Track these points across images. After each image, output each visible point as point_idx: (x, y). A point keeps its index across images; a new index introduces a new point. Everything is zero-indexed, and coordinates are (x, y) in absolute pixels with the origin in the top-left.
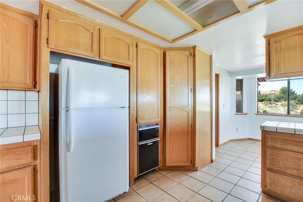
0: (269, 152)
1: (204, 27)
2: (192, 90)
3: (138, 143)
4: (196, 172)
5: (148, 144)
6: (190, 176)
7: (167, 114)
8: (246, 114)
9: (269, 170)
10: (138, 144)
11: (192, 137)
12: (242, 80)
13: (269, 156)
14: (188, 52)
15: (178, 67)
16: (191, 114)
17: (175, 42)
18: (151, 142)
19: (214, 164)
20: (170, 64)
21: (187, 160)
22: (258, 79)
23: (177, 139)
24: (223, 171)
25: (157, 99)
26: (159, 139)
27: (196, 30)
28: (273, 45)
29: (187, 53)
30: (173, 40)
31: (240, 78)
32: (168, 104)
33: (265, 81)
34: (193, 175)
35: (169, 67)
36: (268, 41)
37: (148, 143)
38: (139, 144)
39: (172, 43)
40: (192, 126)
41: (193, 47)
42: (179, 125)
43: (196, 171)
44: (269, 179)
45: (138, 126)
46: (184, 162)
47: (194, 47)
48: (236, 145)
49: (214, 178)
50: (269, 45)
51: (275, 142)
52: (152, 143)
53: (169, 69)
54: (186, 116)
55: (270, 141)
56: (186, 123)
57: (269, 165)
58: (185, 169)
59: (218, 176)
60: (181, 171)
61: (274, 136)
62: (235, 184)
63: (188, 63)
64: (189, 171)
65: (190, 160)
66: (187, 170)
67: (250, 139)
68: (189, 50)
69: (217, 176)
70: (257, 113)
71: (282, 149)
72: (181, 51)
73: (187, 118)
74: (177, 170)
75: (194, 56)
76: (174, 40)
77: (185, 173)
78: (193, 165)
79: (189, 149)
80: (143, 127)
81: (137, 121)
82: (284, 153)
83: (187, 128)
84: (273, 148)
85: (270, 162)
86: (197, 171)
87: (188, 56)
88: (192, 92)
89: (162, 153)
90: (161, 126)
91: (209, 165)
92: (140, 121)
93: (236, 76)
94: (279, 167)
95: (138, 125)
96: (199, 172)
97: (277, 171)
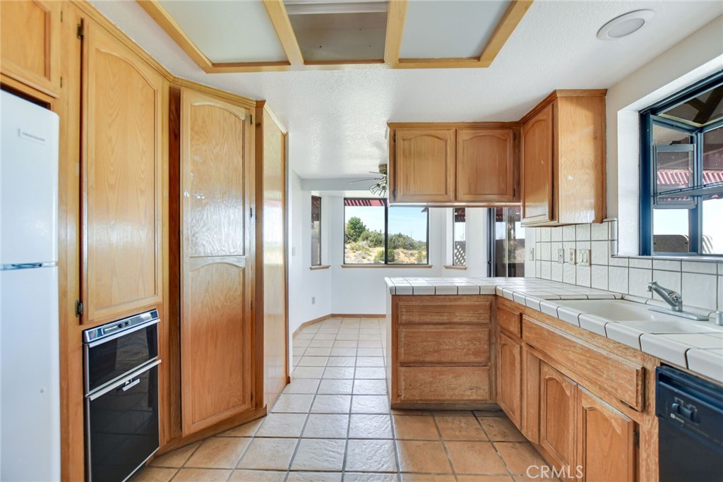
0: (403, 332)
1: (307, 62)
2: (254, 213)
3: (84, 393)
4: (263, 419)
5: (125, 389)
6: (253, 435)
7: (185, 278)
8: (327, 267)
9: (404, 364)
10: (85, 400)
11: (254, 332)
12: (320, 198)
13: (403, 339)
14: (243, 110)
15: (217, 144)
16: (250, 274)
17: (219, 72)
18: (134, 380)
19: (293, 387)
20: (192, 129)
21: (242, 399)
22: (345, 199)
23: (216, 347)
24: (316, 394)
25: (151, 233)
26: (159, 361)
27: (288, 63)
28: (400, 143)
29: (241, 113)
30: (214, 65)
31: (316, 193)
32: (186, 250)
33: (371, 205)
34: (261, 430)
35: (191, 140)
36: (392, 134)
37: (124, 385)
38: (93, 398)
39: (207, 72)
40: (254, 304)
41: (257, 102)
42: (220, 307)
43: (263, 417)
44: (404, 380)
45: (83, 332)
46: (233, 407)
47: (260, 104)
48: (316, 333)
49: (308, 417)
50: (395, 141)
51: (412, 313)
52: (138, 381)
53: (192, 146)
54: (239, 279)
55: (404, 313)
56: (239, 300)
57: (403, 355)
58: (237, 424)
59: (313, 408)
60: (226, 434)
61: (410, 304)
62: (348, 412)
63: (243, 139)
64: (246, 425)
65: (250, 393)
66: (240, 423)
67: (333, 316)
68: (247, 107)
69: (310, 410)
70: (342, 264)
71: (420, 324)
72: (228, 102)
73: (241, 286)
74: (215, 436)
75: (259, 125)
76: (218, 66)
77: (240, 435)
78: (256, 405)
79: (248, 366)
80: (105, 333)
81: (80, 313)
82: (423, 329)
83: (240, 311)
84: (410, 324)
85: (405, 351)
86: (266, 415)
87: (244, 122)
88: (254, 217)
89: (166, 403)
90: (163, 319)
91: (284, 392)
92: (94, 313)
93: (314, 190)
94: (416, 356)
95: (83, 327)
96: (270, 416)
97: (413, 363)
